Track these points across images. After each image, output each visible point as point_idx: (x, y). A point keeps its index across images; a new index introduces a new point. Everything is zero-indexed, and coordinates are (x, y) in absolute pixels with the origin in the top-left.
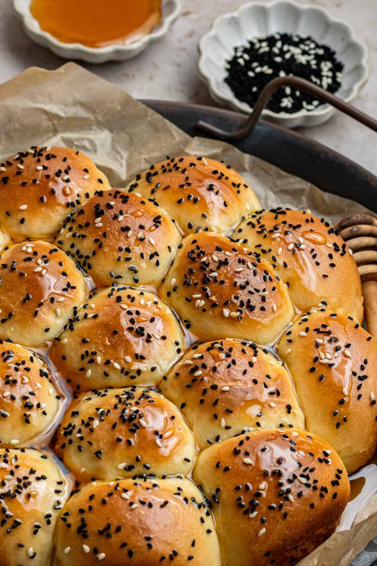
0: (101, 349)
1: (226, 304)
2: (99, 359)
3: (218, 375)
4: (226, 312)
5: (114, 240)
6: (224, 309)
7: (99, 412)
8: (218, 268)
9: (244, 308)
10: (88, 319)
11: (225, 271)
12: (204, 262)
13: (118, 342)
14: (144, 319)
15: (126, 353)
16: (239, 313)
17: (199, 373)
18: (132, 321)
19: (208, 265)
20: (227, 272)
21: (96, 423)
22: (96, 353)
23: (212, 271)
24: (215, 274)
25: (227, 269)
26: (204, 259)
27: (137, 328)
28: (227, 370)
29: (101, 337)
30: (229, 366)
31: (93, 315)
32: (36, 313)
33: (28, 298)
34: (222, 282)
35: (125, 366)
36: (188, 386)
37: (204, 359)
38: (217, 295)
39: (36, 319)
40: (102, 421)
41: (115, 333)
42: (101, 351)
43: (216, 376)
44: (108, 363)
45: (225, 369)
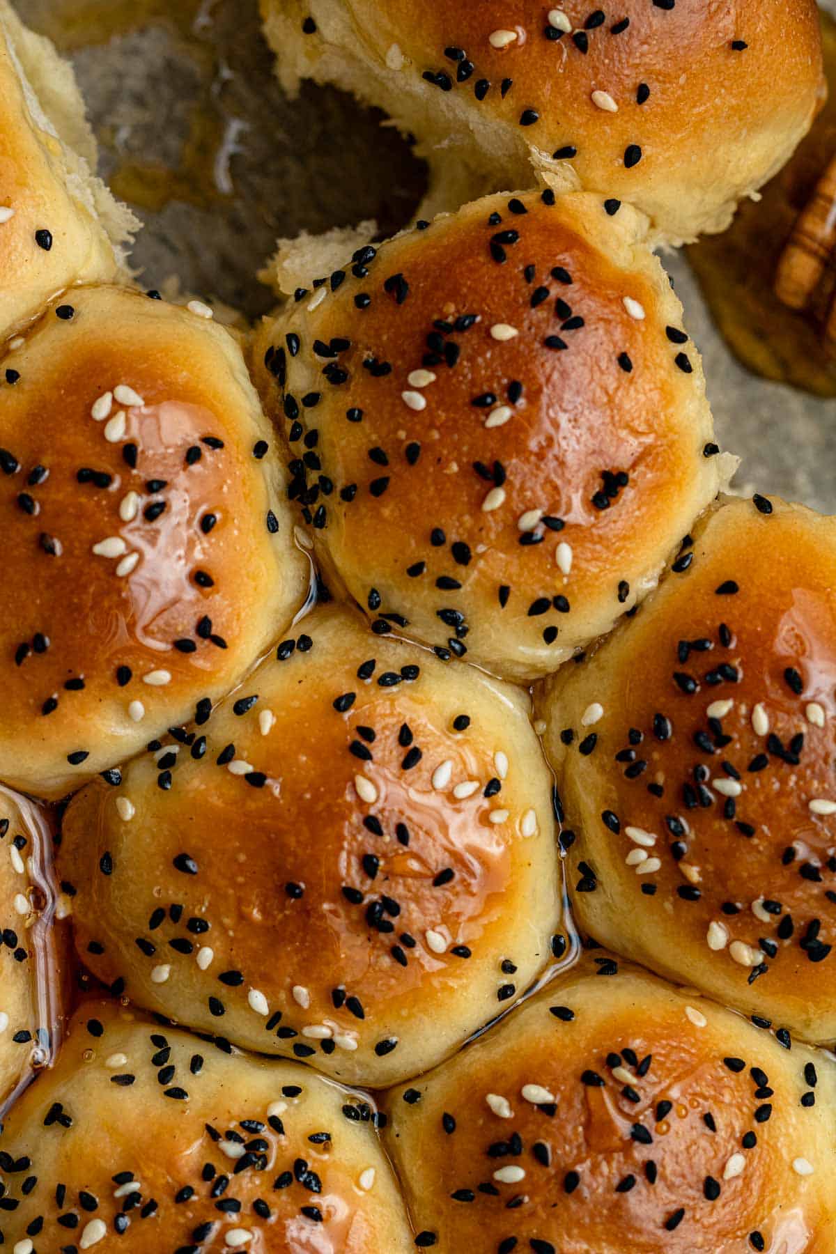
0: (227, 921)
1: (728, 909)
2: (206, 956)
3: (574, 1206)
4: (718, 936)
5: (432, 489)
6: (714, 925)
7: (119, 1193)
8: (757, 765)
9: (787, 942)
10: (228, 772)
11: (777, 786)
12: (714, 724)
13: (291, 928)
14: (415, 865)
15: (305, 973)
16: (760, 958)
17: (513, 1174)
18: (368, 865)
19: (724, 741)
20: (781, 793)
21: (97, 1230)
22: (205, 928)
23: (727, 770)
24: (732, 787)
25: (784, 781)
26: (720, 709)
27: (375, 897)
28: (615, 1196)
29: (241, 879)
30: (626, 1184)
31: (250, 769)
32: (49, 707)
33: (37, 644)
34: (746, 830)
35: (287, 1011)
36: (462, 1195)
37: (554, 1121)
38: (710, 868)
39: (44, 722)
40: (115, 1228)
41: (291, 890)
42: (224, 930)
43: (567, 1208)
44: (231, 978)
45: (607, 1190)
